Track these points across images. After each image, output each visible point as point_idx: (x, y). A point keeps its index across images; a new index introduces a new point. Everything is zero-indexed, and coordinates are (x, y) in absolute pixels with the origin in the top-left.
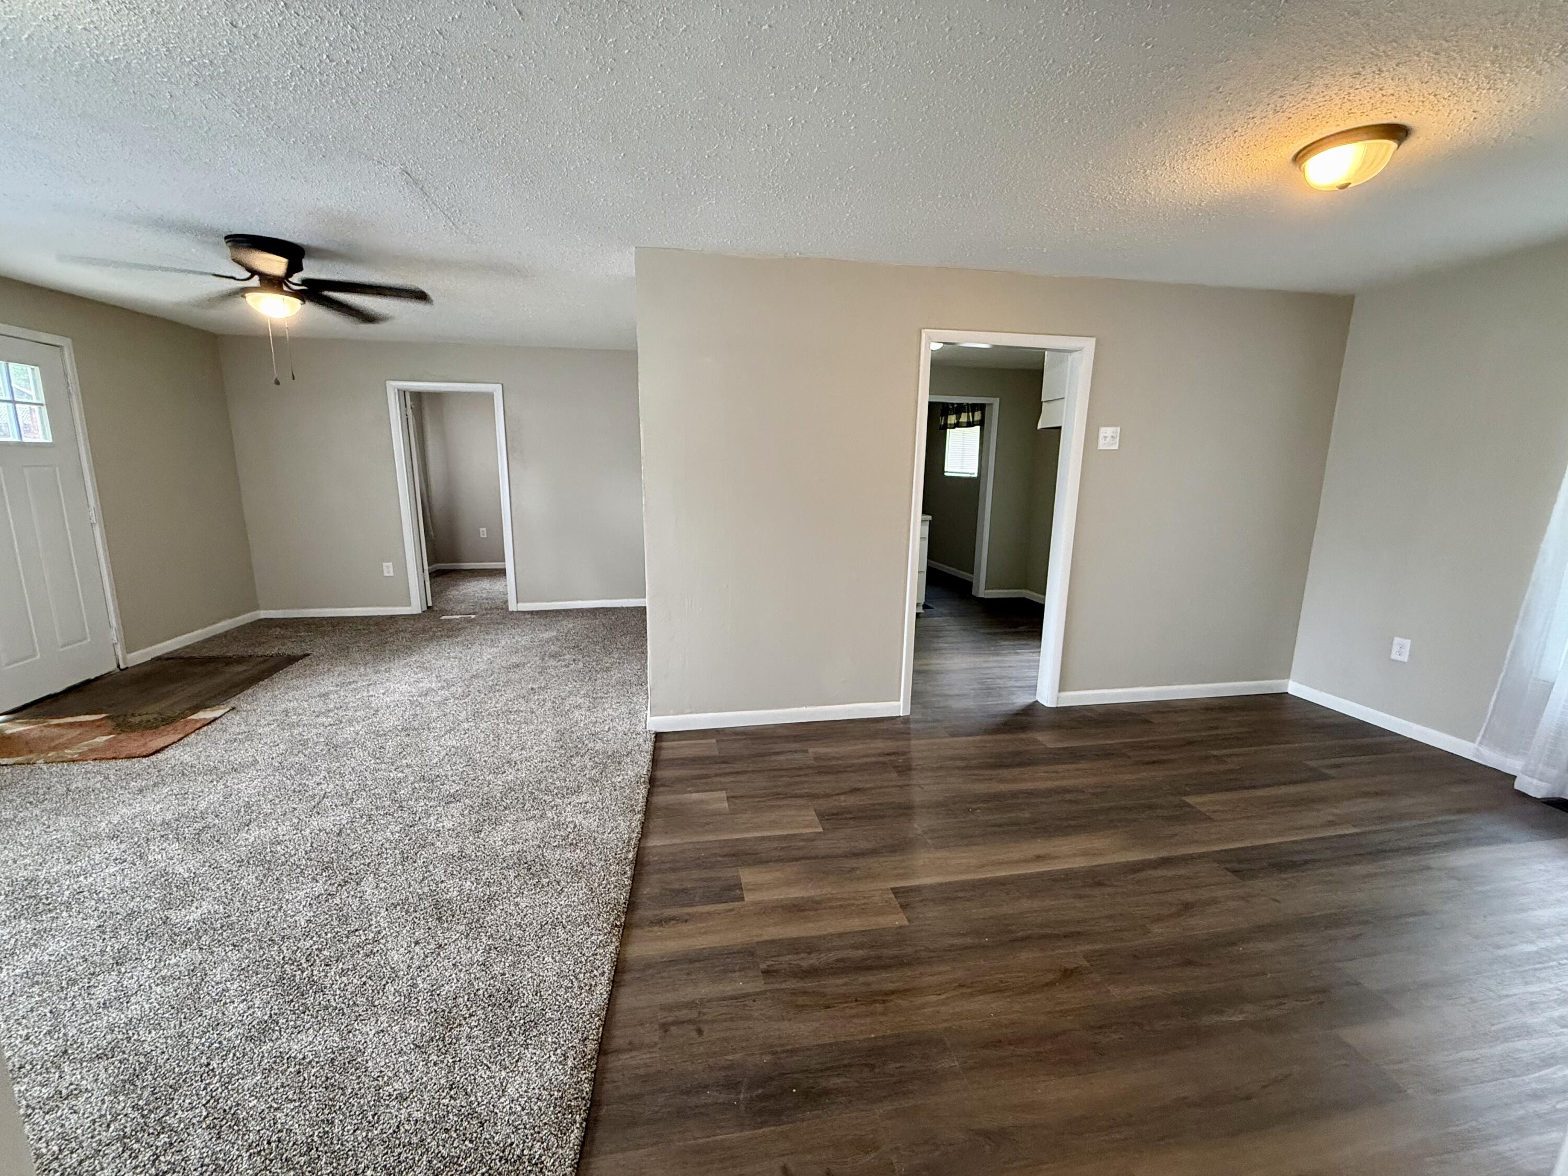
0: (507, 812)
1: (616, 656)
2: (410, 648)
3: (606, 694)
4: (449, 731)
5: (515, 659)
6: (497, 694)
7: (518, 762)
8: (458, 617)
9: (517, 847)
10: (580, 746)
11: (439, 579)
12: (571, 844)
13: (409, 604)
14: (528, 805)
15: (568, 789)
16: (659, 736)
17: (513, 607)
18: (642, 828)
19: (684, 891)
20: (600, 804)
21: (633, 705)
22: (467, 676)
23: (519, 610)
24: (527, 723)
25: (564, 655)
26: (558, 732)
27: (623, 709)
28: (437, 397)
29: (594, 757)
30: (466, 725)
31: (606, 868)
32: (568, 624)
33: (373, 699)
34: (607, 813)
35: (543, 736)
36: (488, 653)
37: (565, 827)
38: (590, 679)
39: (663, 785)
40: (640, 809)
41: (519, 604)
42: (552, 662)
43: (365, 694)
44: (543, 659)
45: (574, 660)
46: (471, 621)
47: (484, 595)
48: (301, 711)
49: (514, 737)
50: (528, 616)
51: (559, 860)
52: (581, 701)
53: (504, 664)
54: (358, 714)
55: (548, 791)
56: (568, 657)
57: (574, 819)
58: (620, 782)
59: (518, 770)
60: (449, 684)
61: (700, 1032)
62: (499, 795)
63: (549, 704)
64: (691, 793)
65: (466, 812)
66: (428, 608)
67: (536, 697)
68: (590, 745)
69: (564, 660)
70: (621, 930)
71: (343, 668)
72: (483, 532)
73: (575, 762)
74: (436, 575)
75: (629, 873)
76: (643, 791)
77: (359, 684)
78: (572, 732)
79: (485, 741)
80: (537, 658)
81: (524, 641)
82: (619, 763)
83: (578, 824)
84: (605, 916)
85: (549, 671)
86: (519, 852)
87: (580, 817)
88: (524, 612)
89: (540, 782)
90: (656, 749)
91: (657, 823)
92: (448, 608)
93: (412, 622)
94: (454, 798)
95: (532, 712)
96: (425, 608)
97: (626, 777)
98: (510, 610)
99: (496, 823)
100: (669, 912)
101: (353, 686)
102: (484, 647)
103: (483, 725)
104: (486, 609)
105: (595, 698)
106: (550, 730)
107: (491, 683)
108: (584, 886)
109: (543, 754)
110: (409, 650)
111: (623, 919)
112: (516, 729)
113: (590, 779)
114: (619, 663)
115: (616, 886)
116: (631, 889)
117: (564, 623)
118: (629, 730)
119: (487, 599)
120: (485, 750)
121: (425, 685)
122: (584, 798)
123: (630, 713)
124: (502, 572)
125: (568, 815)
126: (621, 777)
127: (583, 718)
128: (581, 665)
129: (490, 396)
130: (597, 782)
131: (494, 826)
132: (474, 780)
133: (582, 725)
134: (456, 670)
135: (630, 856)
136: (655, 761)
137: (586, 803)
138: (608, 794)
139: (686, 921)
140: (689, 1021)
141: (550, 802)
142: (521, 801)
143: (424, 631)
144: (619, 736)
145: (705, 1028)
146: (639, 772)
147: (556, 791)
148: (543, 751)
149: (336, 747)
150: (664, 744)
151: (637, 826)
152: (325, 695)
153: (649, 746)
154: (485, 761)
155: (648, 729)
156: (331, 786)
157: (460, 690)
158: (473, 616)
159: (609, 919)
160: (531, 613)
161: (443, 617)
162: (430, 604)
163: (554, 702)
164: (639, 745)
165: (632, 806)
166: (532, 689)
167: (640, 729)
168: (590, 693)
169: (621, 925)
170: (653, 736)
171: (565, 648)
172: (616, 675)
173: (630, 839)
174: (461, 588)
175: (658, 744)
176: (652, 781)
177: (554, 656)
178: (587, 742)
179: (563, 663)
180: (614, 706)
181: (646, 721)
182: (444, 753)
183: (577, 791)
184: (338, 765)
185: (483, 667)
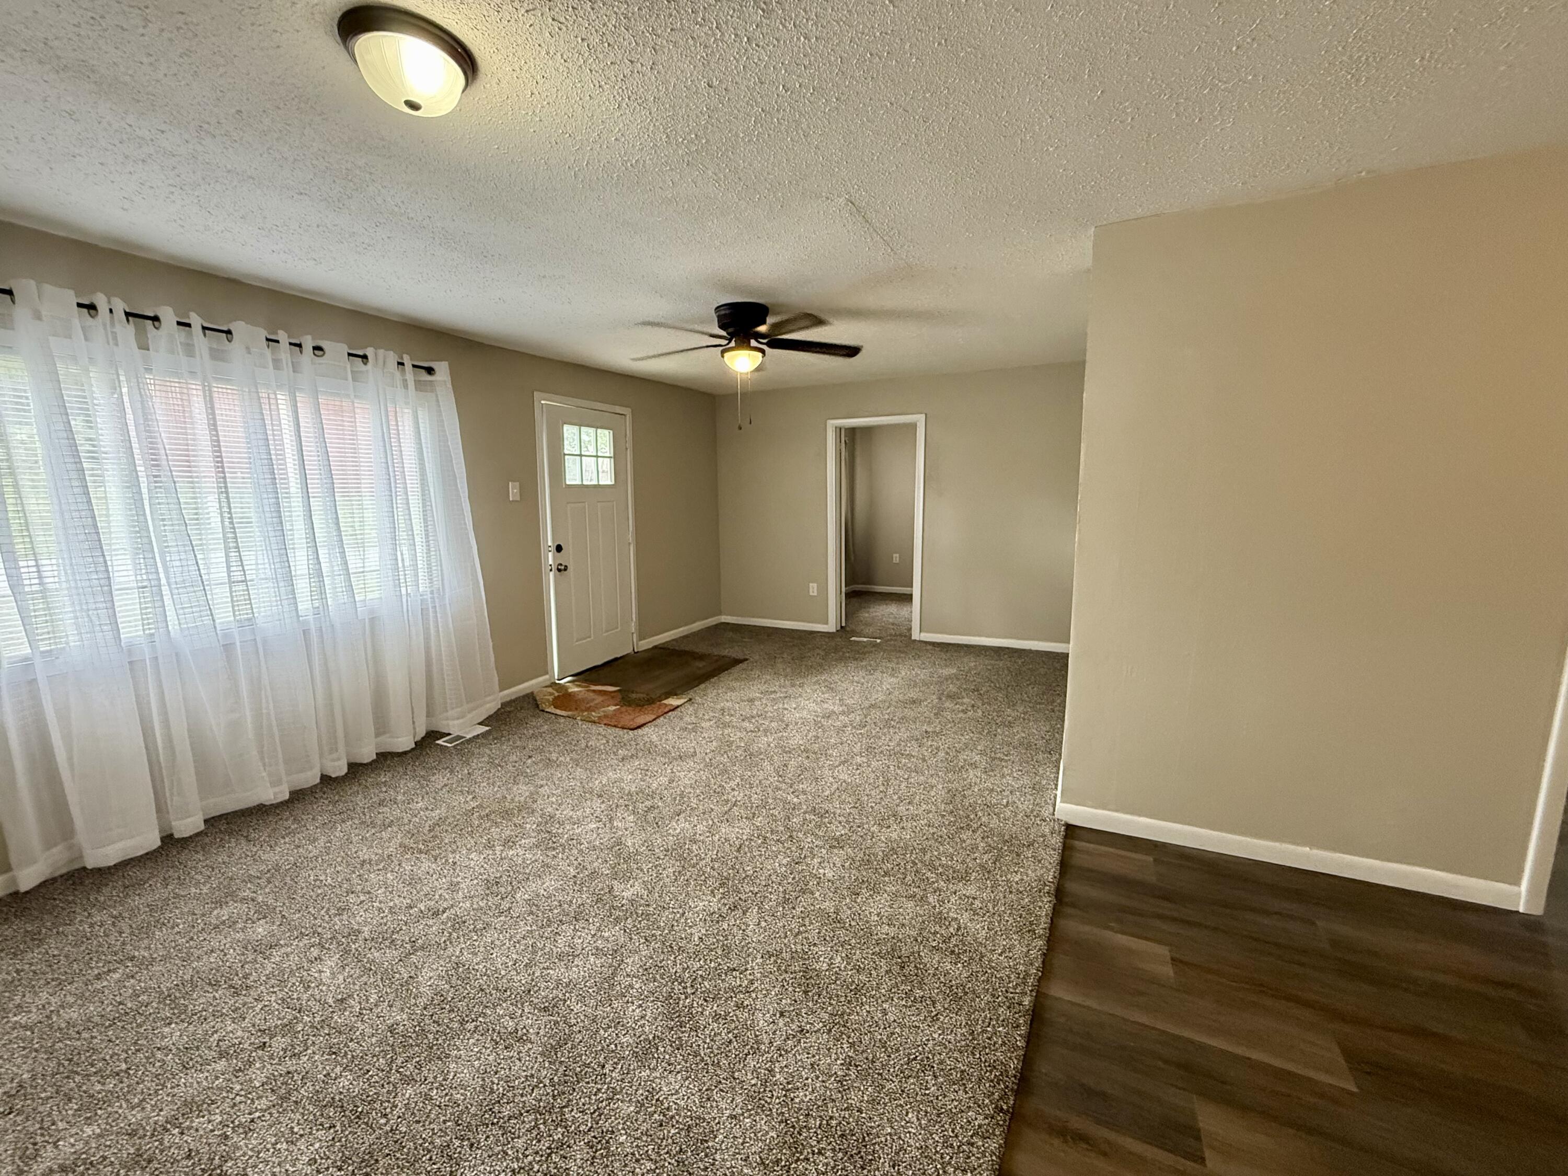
1: (1021, 709)
2: (821, 665)
3: (1006, 756)
4: (843, 763)
5: (913, 694)
6: (891, 730)
8: (865, 640)
10: (972, 817)
11: (854, 600)
12: (953, 952)
13: (827, 623)
16: (1071, 831)
17: (916, 635)
18: (1043, 962)
19: (1103, 1095)
20: (990, 905)
21: (1038, 778)
22: (867, 704)
23: (922, 639)
24: (917, 772)
25: (963, 698)
27: (1026, 780)
28: (868, 431)
29: (988, 837)
30: (859, 759)
31: (993, 1006)
32: (971, 662)
33: (786, 712)
34: (999, 922)
36: (889, 682)
38: (989, 732)
39: (1073, 905)
40: (1041, 932)
41: (922, 634)
42: (948, 704)
43: (781, 706)
44: (940, 699)
45: (973, 706)
46: (875, 645)
47: (891, 620)
50: (929, 647)
51: (937, 969)
52: (977, 758)
53: (901, 697)
54: (773, 724)
56: (966, 700)
58: (1017, 883)
59: (903, 828)
60: (849, 711)
62: (881, 853)
64: (1116, 932)
65: (847, 864)
66: (842, 627)
68: (983, 819)
69: (962, 704)
70: (1007, 1118)
71: (768, 677)
72: (896, 558)
73: (965, 838)
74: (850, 595)
75: (1023, 1030)
76: (1045, 906)
77: (778, 695)
78: (964, 796)
79: (875, 783)
80: (934, 697)
81: (923, 674)
82: (1018, 855)
83: (963, 926)
84: (987, 1085)
85: (945, 714)
86: (893, 938)
87: (966, 915)
88: (926, 643)
90: (1066, 850)
91: (1062, 961)
92: (858, 629)
93: (827, 640)
96: (839, 628)
97: (1025, 877)
98: (913, 638)
100: (1077, 1123)
101: (773, 696)
102: (885, 675)
104: (891, 635)
105: (994, 759)
107: (887, 717)
108: (964, 1023)
110: (820, 668)
111: (1012, 1102)
114: (1024, 719)
115: (1004, 1043)
116: (1024, 1055)
117: (965, 660)
118: (1032, 811)
119: (893, 624)
121: (829, 706)
123: (1034, 788)
124: (909, 599)
126: (1019, 876)
127: (978, 781)
128: (980, 713)
129: (913, 427)
133: (976, 790)
134: (857, 696)
135: (1027, 1001)
136: (1064, 866)
137: (974, 898)
138: (1001, 895)
139: (1105, 1154)
143: (836, 650)
144: (1019, 817)
146: (1042, 875)
150: (1077, 844)
151: (1037, 958)
152: (752, 701)
153: (1056, 841)
155: (1056, 816)
156: (742, 794)
157: (858, 718)
158: (878, 641)
159: (993, 1094)
160: (934, 644)
161: (853, 639)
162: (843, 624)
164: (1043, 836)
165: (1031, 923)
167: (1046, 813)
168: (988, 751)
169: (1008, 1111)
170: (1063, 829)
171: (965, 689)
172: (1019, 734)
173: (1027, 974)
174: (871, 610)
175: (1068, 841)
176: (1060, 895)
177: (950, 697)
178: (980, 814)
179: (961, 708)
180: (1015, 775)
181: (1054, 805)
182: (835, 786)
184: (749, 774)
185: (881, 697)
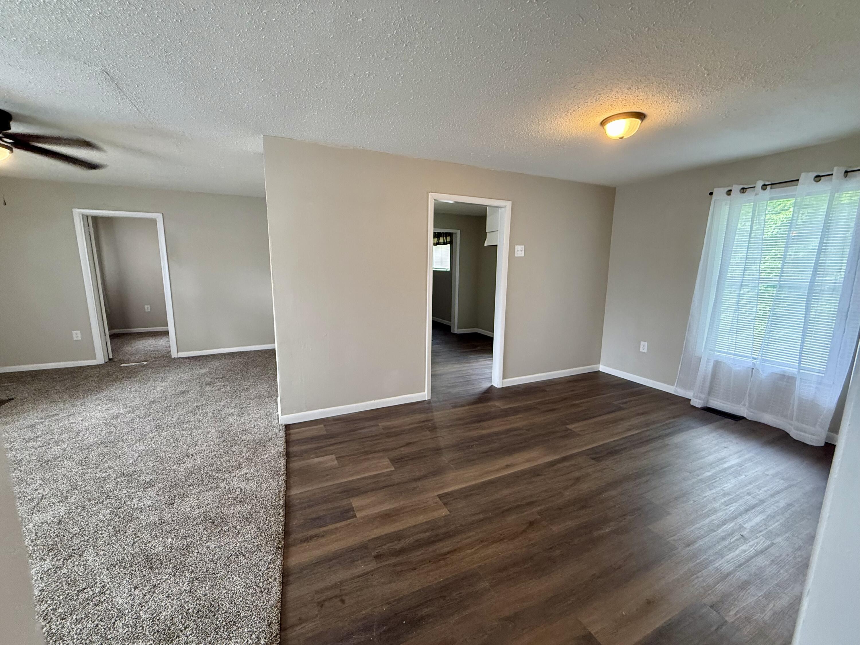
0: (191, 488)
1: (252, 381)
2: (99, 387)
3: (249, 404)
4: (139, 440)
5: (181, 388)
6: (172, 412)
7: (194, 454)
8: (134, 364)
9: (202, 510)
10: (236, 439)
11: (116, 340)
12: (240, 502)
13: (95, 359)
14: (205, 481)
15: (232, 467)
16: (288, 427)
17: (175, 354)
18: (286, 484)
19: (319, 518)
20: (256, 473)
21: (267, 410)
22: (147, 402)
23: (179, 356)
24: (197, 429)
25: (216, 383)
26: (219, 432)
27: (262, 413)
28: (109, 220)
29: (247, 445)
30: (151, 435)
31: (267, 512)
32: (216, 364)
33: (74, 425)
34: (262, 478)
35: (209, 436)
36: (160, 386)
37: (234, 491)
38: (236, 396)
39: (295, 456)
40: (283, 472)
41: (179, 353)
42: (208, 388)
43: (67, 422)
44: (202, 387)
45: (224, 386)
46: (144, 366)
47: (152, 349)
48: (12, 440)
49: (188, 439)
50: (186, 360)
51: (234, 513)
52: (233, 410)
53: (173, 392)
54: (63, 436)
55: (218, 470)
56: (219, 384)
57: (240, 485)
58: (267, 458)
59: (195, 459)
60: (134, 409)
61: (343, 601)
62: (183, 477)
63: (210, 415)
64: (313, 458)
65: (160, 493)
66: (110, 359)
67: (200, 412)
68: (243, 438)
69: (217, 386)
70: (282, 549)
71: (45, 406)
72: (147, 308)
73: (235, 450)
74: (113, 336)
75: (282, 514)
76: (283, 461)
77: (61, 416)
78: (230, 431)
79: (167, 443)
80: (197, 387)
81: (185, 376)
82: (265, 446)
83: (243, 488)
84: (271, 543)
85: (207, 394)
86: (204, 512)
87: (244, 483)
88: (183, 358)
89: (212, 465)
90: (287, 435)
91: (294, 479)
92: (125, 359)
93: (98, 370)
94: (150, 484)
95: (199, 421)
96: (107, 360)
97: (270, 454)
98: (173, 357)
99: (184, 496)
100: (311, 533)
101: (55, 417)
102: (157, 382)
103: (164, 434)
104: (155, 358)
105: (242, 408)
106: (214, 431)
107: (165, 405)
108: (254, 526)
109: (211, 447)
110: (98, 389)
111: (283, 543)
112: (189, 433)
113: (246, 459)
114: (255, 385)
115: (275, 523)
116: (285, 523)
117: (213, 363)
118: (268, 425)
119: (154, 351)
120: (168, 449)
121: (115, 411)
122: (244, 471)
123: (266, 415)
124: (166, 333)
125: (235, 483)
126: (267, 455)
127: (236, 421)
128: (229, 388)
129: (154, 222)
130: (252, 460)
131: (183, 498)
132: (163, 470)
133: (236, 426)
134: (138, 399)
135: (281, 502)
136: (288, 442)
137: (246, 474)
138: (260, 467)
139: (323, 536)
140: (336, 597)
141: (221, 477)
142: (200, 479)
143: (108, 375)
144: (262, 430)
145: (346, 598)
146: (278, 450)
147: (224, 470)
148: (211, 445)
149: (47, 462)
150: (292, 431)
151: (283, 483)
152: (32, 427)
153: (282, 434)
154: (169, 457)
155: (280, 423)
156: (47, 490)
157: (142, 412)
158: (145, 363)
159: (274, 544)
160: (188, 358)
161: (122, 365)
162: (111, 357)
163: (213, 413)
164: (276, 433)
165: (277, 471)
166: (197, 406)
167: (274, 424)
168: (238, 405)
169: (282, 546)
170: (284, 427)
171: (216, 378)
172: (253, 392)
173: (280, 492)
174: (133, 345)
175: (288, 432)
176: (288, 455)
177: (207, 384)
178: (240, 436)
179: (216, 388)
180: (255, 412)
181: (278, 419)
182: (137, 455)
183: (239, 467)
184: (50, 474)
185: (159, 395)
